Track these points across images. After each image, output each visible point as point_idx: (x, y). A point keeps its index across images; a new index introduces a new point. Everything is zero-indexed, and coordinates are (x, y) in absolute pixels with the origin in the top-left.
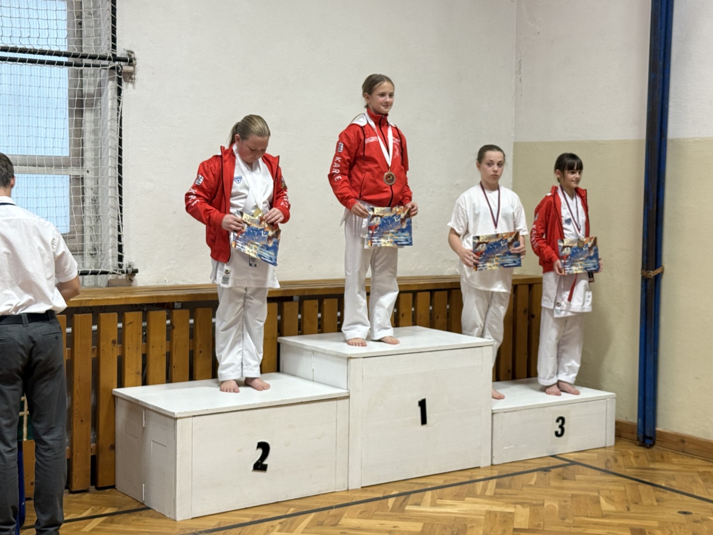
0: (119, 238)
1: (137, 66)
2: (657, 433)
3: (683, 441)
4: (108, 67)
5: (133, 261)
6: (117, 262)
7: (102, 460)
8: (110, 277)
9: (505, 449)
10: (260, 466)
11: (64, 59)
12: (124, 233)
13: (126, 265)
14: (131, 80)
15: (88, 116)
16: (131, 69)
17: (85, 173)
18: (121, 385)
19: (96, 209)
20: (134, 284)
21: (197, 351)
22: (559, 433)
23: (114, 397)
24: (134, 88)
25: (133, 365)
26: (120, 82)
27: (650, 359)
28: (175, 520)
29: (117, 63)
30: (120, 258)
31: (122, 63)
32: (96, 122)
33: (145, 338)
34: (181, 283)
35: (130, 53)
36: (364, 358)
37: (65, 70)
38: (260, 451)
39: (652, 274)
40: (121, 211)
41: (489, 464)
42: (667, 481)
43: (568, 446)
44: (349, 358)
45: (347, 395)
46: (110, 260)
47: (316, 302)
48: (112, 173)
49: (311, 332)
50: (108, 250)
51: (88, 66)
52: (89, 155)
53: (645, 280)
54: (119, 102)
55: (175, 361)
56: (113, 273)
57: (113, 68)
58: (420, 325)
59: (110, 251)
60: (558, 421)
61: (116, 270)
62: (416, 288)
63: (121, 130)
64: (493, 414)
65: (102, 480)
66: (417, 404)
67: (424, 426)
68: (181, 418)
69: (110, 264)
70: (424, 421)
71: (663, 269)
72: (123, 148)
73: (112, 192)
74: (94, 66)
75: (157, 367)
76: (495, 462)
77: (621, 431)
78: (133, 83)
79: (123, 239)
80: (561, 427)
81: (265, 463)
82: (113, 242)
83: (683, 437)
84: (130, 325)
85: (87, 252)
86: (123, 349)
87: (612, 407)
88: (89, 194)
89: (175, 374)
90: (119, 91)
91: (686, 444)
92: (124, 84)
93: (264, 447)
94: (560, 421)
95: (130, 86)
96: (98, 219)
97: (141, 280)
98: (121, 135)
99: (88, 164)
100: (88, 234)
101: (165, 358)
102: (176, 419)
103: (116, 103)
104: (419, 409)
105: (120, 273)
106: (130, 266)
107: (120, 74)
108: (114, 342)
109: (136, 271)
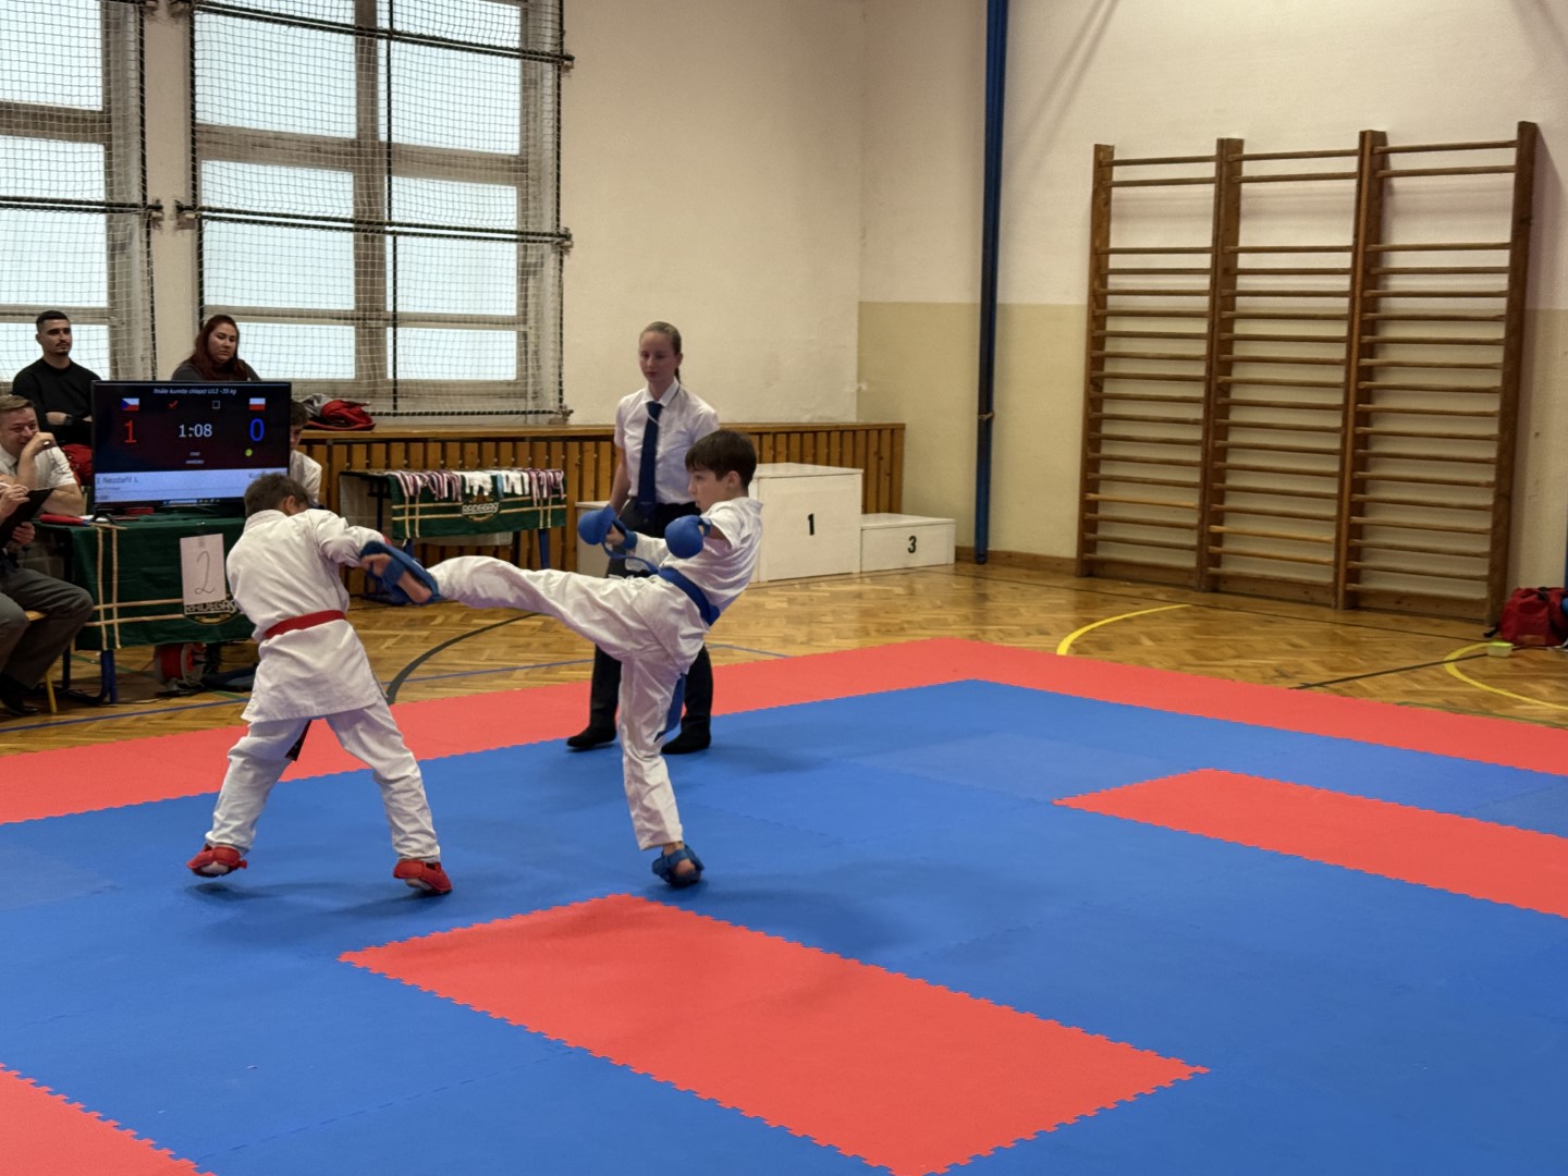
0: (560, 384)
1: (573, 241)
2: (989, 552)
3: (1008, 557)
4: (554, 243)
5: (569, 403)
6: (557, 404)
8: (552, 416)
9: (872, 561)
11: (514, 236)
13: (565, 406)
15: (531, 283)
16: (569, 243)
17: (528, 330)
19: (538, 360)
20: (567, 423)
22: (911, 547)
24: (569, 258)
26: (561, 254)
29: (559, 239)
30: (561, 400)
31: (563, 239)
32: (538, 289)
34: (601, 423)
35: (567, 229)
37: (514, 246)
39: (986, 417)
41: (858, 570)
43: (919, 560)
46: (552, 402)
50: (549, 393)
51: (534, 241)
52: (531, 315)
53: (980, 422)
54: (561, 271)
56: (553, 413)
57: (557, 243)
59: (551, 394)
60: (910, 540)
61: (557, 411)
64: (862, 530)
66: (808, 517)
67: (812, 536)
69: (552, 405)
70: (812, 532)
71: (995, 413)
74: (539, 241)
76: (864, 569)
77: (960, 554)
78: (570, 254)
79: (563, 384)
80: (913, 544)
84: (587, 452)
85: (530, 395)
87: (951, 529)
88: (531, 348)
90: (561, 262)
91: (1014, 559)
92: (564, 256)
94: (913, 540)
96: (539, 368)
97: (574, 420)
99: (531, 323)
100: (530, 381)
103: (558, 272)
104: (808, 523)
105: (561, 413)
106: (568, 407)
107: (562, 248)
109: (571, 412)
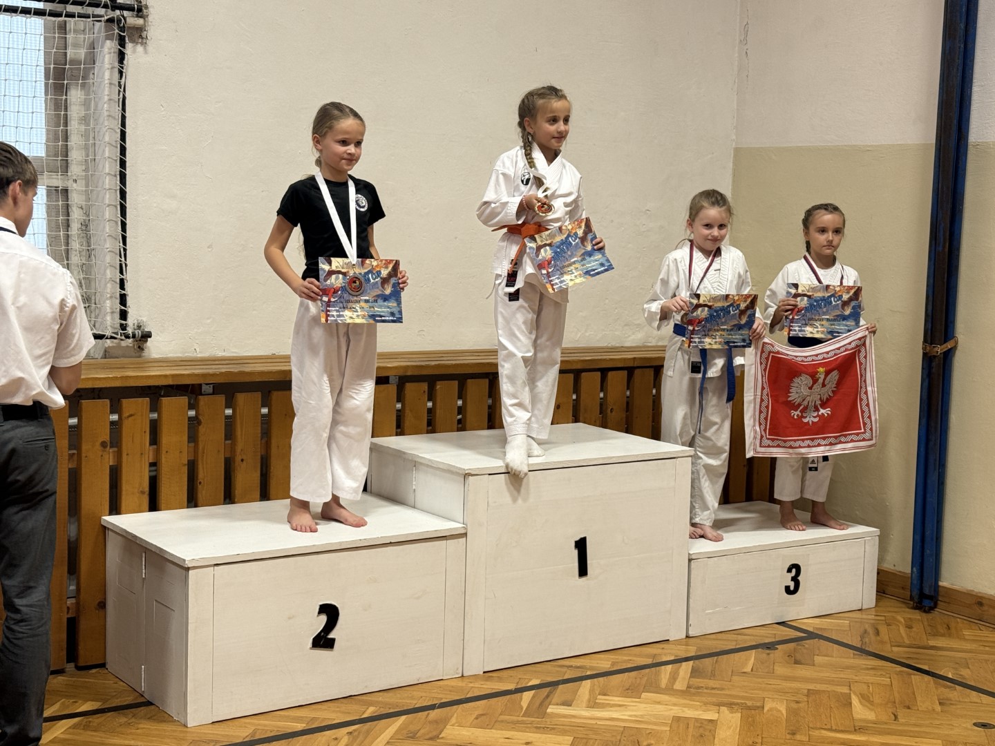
0: (122, 284)
1: (150, 18)
2: (940, 589)
3: (980, 604)
4: (103, 19)
5: (144, 319)
6: (118, 321)
7: (84, 625)
8: (109, 342)
9: (710, 613)
10: (323, 641)
12: (129, 276)
13: (134, 324)
14: (140, 40)
15: (75, 95)
16: (140, 21)
17: (73, 186)
18: (115, 509)
19: (87, 238)
20: (146, 353)
21: (238, 458)
22: (792, 588)
23: (105, 528)
24: (146, 51)
25: (135, 481)
26: (122, 42)
27: (933, 478)
28: (185, 726)
29: (118, 12)
30: (124, 315)
31: (126, 13)
32: (86, 104)
33: (155, 439)
34: (220, 354)
36: (489, 474)
37: (37, 23)
38: (324, 618)
39: (940, 349)
40: (124, 243)
41: (684, 636)
42: (956, 669)
43: (803, 609)
44: (467, 475)
45: (463, 531)
46: (109, 318)
47: (425, 386)
48: (112, 183)
49: (416, 431)
50: (104, 302)
51: (71, 15)
52: (75, 155)
53: (928, 359)
54: (121, 73)
55: (201, 474)
56: (112, 338)
57: (111, 21)
58: (584, 422)
59: (108, 303)
60: (789, 570)
61: (117, 333)
62: (579, 366)
63: (124, 117)
64: (690, 560)
65: (85, 656)
66: (573, 544)
67: (584, 579)
68: (195, 568)
69: (108, 323)
70: (583, 571)
71: (957, 343)
72: (128, 145)
73: (112, 213)
74: (80, 16)
75: (175, 483)
76: (691, 633)
77: (885, 584)
78: (144, 44)
79: (127, 285)
80: (795, 579)
81: (331, 636)
82: (113, 289)
83: (981, 597)
84: (130, 419)
86: (119, 455)
87: (871, 550)
88: (76, 215)
89: (202, 493)
90: (121, 57)
91: (985, 608)
92: (129, 46)
93: (331, 612)
94: (794, 570)
95: (140, 48)
96: (90, 254)
97: (156, 348)
98: (123, 124)
99: (75, 170)
101: (185, 469)
102: (188, 569)
103: (117, 75)
104: (576, 552)
105: (123, 337)
106: (139, 327)
107: (122, 29)
108: (104, 445)
109: (147, 336)
